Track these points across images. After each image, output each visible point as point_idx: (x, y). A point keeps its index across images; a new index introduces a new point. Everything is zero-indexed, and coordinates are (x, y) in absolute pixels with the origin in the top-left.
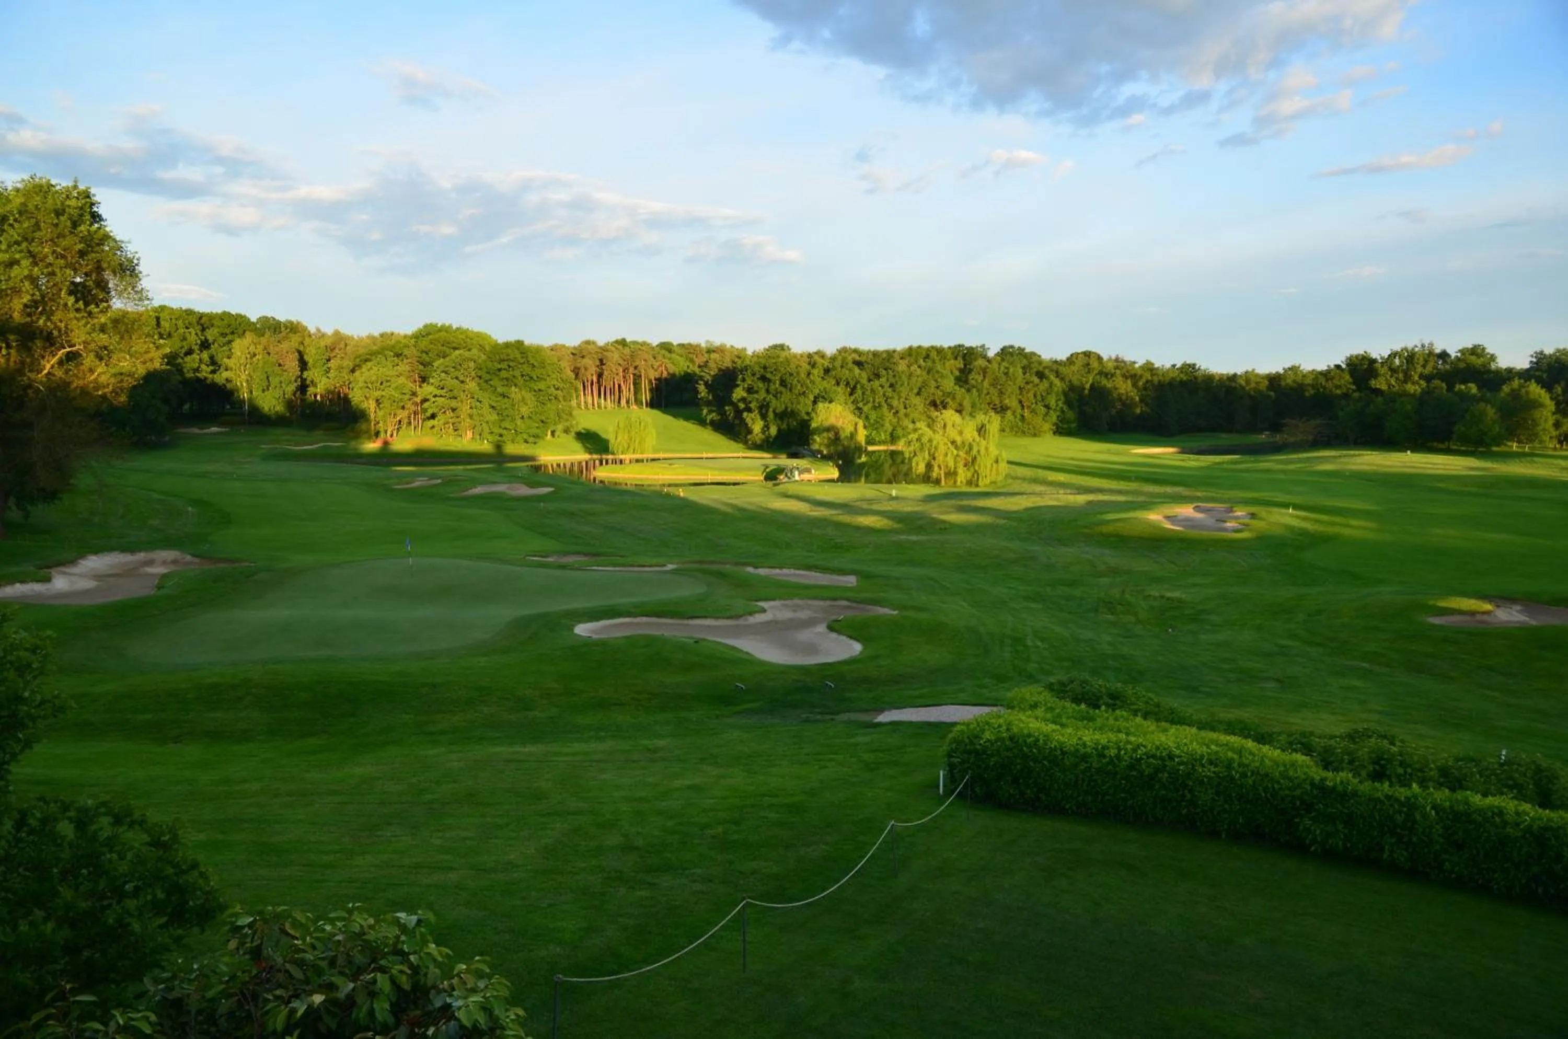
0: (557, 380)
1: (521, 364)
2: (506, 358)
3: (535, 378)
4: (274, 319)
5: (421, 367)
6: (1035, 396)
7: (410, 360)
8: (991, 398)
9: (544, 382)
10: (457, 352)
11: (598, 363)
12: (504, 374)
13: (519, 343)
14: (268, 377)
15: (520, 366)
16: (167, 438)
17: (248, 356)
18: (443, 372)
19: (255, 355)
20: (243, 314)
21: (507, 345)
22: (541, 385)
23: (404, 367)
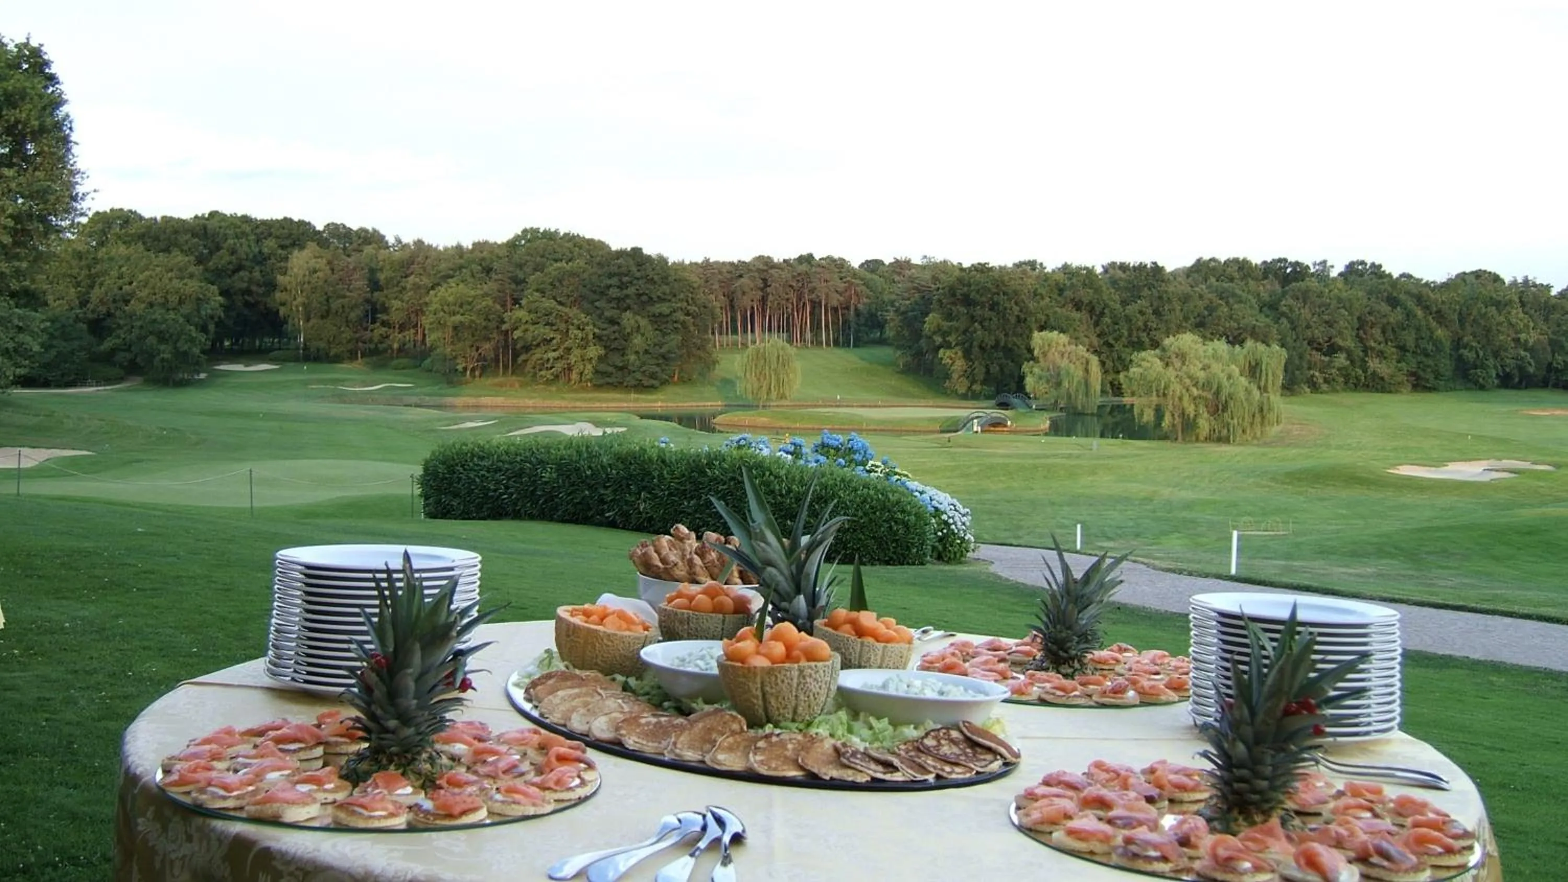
0: (687, 301)
1: (638, 279)
2: (616, 271)
3: (655, 299)
4: (344, 226)
5: (513, 286)
6: (1384, 332)
7: (500, 276)
8: (1312, 332)
9: (667, 304)
10: (559, 265)
11: (760, 284)
12: (614, 292)
13: (637, 251)
14: (328, 301)
15: (635, 282)
16: (203, 376)
17: (307, 273)
18: (537, 290)
19: (315, 271)
20: (307, 220)
21: (621, 253)
22: (664, 308)
23: (491, 286)
